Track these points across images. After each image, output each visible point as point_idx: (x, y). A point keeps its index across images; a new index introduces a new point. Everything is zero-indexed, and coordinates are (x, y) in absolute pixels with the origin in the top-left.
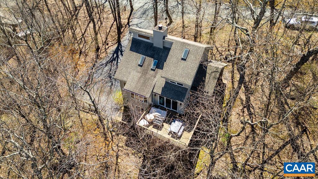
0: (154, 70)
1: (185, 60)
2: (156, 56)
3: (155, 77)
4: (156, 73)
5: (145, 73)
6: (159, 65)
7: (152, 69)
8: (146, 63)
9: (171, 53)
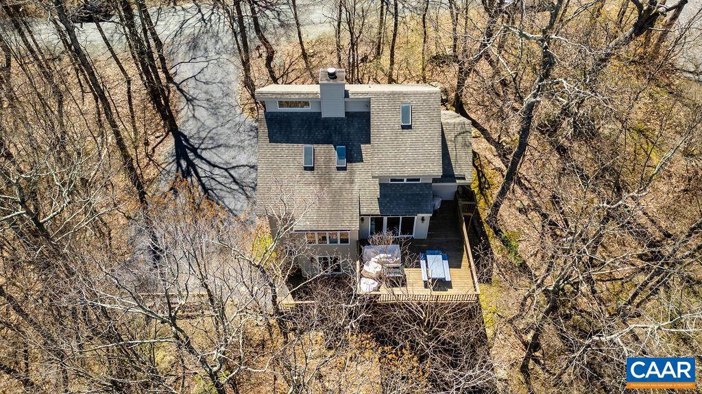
0: (344, 169)
1: (409, 127)
2: (336, 138)
3: (352, 182)
4: (352, 173)
5: (325, 180)
6: (352, 155)
7: (339, 169)
8: (320, 160)
9: (374, 121)
